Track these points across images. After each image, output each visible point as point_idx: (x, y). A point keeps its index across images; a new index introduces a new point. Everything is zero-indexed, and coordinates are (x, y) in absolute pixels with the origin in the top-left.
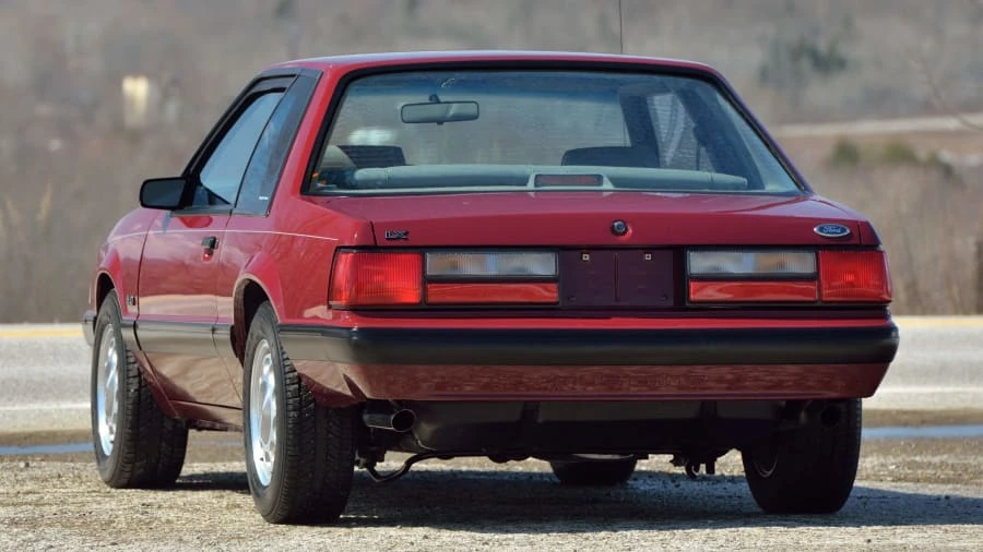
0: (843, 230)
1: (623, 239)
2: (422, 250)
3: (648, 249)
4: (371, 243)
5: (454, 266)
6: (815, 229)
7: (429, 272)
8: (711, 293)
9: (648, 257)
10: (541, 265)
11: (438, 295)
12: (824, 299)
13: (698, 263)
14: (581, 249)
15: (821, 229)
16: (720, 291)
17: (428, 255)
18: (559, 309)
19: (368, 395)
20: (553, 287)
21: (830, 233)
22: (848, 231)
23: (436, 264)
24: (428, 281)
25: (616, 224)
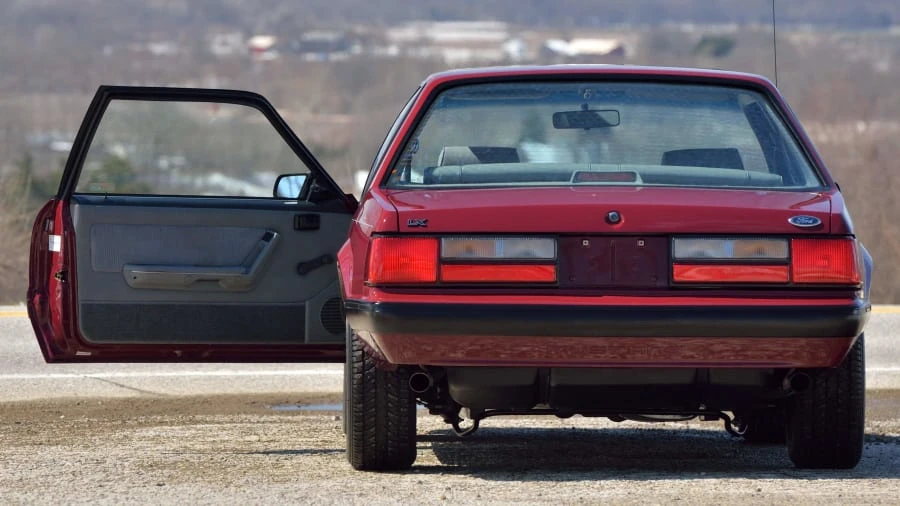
0: (815, 221)
1: (616, 228)
2: (438, 235)
3: (642, 236)
4: (395, 230)
5: (469, 250)
6: (790, 220)
7: (444, 255)
8: (693, 274)
9: (641, 243)
10: (544, 249)
11: (451, 275)
12: (795, 281)
13: (683, 249)
14: (584, 236)
15: (795, 221)
16: (699, 272)
17: (443, 239)
18: (557, 288)
19: (390, 361)
20: (551, 269)
21: (804, 223)
22: (819, 222)
23: (451, 248)
24: (442, 262)
25: (611, 214)
